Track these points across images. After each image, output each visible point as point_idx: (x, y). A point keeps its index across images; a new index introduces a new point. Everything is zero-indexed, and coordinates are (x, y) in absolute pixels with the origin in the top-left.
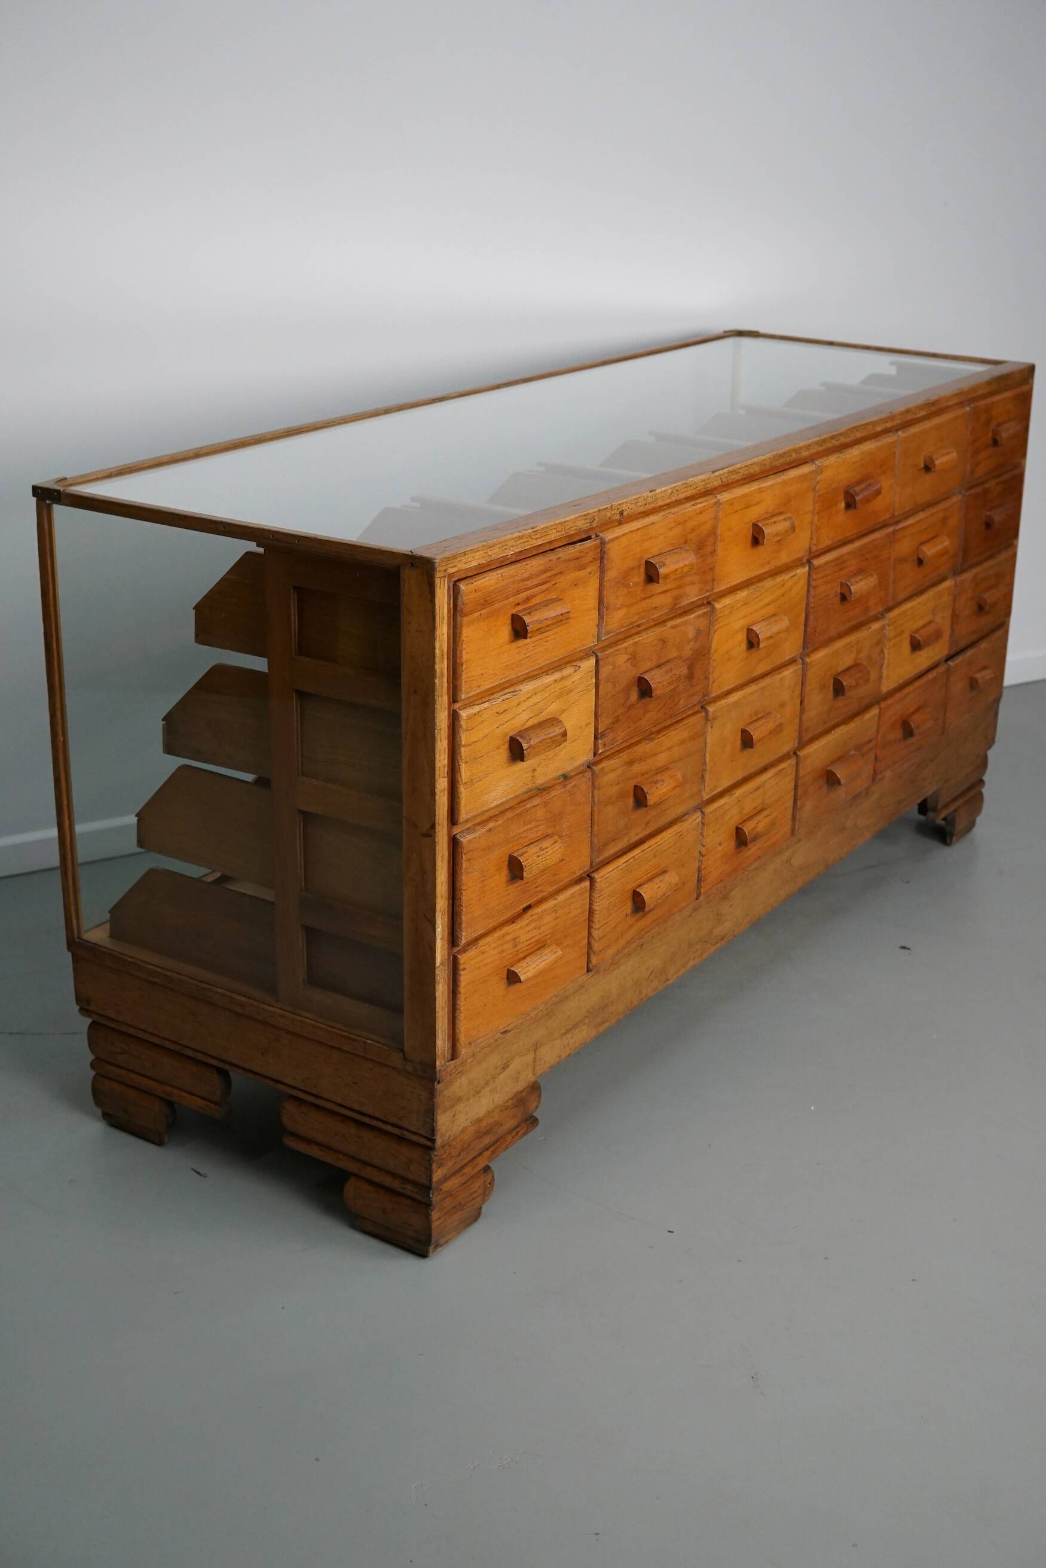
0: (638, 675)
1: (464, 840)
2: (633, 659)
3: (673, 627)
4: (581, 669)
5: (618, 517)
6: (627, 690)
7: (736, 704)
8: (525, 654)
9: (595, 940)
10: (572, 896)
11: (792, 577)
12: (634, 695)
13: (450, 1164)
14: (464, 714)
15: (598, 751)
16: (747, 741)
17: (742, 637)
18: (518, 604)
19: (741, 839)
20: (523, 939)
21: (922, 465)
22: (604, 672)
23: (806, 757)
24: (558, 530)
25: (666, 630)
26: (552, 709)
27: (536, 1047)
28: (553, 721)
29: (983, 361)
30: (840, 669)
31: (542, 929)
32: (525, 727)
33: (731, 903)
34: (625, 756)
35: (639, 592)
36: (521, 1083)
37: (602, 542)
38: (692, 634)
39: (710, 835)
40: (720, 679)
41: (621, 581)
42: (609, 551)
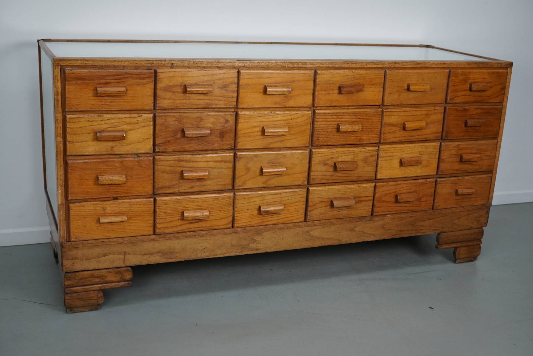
0: (183, 128)
1: (70, 162)
2: (179, 121)
3: (207, 115)
4: (142, 117)
5: (170, 65)
6: (175, 132)
7: (256, 155)
8: (105, 103)
9: (157, 223)
10: (142, 202)
11: (297, 113)
12: (179, 135)
13: (75, 281)
14: (68, 116)
15: (155, 150)
17: (259, 129)
18: (101, 84)
20: (109, 209)
21: (406, 88)
22: (158, 121)
23: (313, 191)
24: (129, 62)
25: (204, 114)
26: (125, 127)
27: (125, 254)
29: (486, 58)
30: (340, 159)
31: (120, 209)
32: (106, 130)
33: (263, 237)
35: (182, 96)
36: (116, 265)
37: (155, 72)
38: (222, 120)
39: (239, 204)
40: (243, 142)
41: (168, 89)
42: (160, 76)
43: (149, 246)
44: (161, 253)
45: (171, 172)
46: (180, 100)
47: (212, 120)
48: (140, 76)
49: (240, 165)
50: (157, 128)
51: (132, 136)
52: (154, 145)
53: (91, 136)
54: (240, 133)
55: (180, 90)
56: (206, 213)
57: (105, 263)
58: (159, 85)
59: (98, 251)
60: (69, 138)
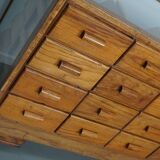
1: (27, 70)
2: (123, 80)
3: (144, 85)
5: (147, 42)
6: (115, 86)
12: (116, 88)
14: (48, 40)
15: (93, 90)
16: (146, 129)
19: (127, 146)
20: (35, 108)
25: (141, 84)
26: (84, 67)
27: (27, 133)
28: (80, 69)
31: (43, 112)
33: (116, 156)
34: (102, 99)
35: (139, 67)
36: (17, 136)
37: (134, 43)
38: (150, 92)
39: (118, 138)
40: (150, 110)
41: (134, 58)
42: (135, 47)
43: (46, 135)
44: (51, 141)
45: (93, 106)
46: (136, 68)
47: (144, 88)
48: (121, 40)
49: (137, 119)
50: (106, 77)
51: (84, 75)
52: (95, 86)
53: (56, 61)
54: (153, 104)
55: (141, 62)
56: (96, 136)
57: (12, 133)
58: (130, 53)
59: (11, 125)
60: (38, 54)
